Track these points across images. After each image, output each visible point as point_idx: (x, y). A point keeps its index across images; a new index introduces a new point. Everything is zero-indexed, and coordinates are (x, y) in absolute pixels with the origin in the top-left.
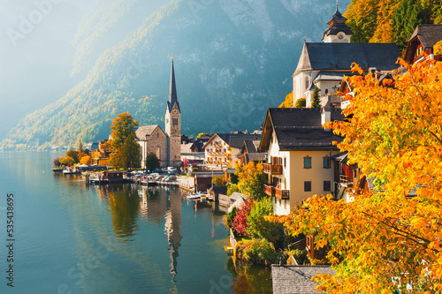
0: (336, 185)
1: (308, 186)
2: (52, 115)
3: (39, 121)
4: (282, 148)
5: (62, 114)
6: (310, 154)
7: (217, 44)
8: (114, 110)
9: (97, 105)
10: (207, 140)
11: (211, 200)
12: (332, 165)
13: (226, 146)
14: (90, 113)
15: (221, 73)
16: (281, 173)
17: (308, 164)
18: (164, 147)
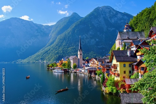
0: (133, 72)
1: (125, 72)
2: (45, 53)
3: (42, 55)
4: (117, 61)
5: (48, 53)
6: (125, 63)
7: (90, 32)
8: (61, 51)
9: (57, 50)
10: (90, 60)
11: (94, 77)
12: (132, 66)
13: (96, 62)
14: (55, 52)
15: (92, 41)
16: (117, 68)
17: (124, 66)
18: (78, 62)
